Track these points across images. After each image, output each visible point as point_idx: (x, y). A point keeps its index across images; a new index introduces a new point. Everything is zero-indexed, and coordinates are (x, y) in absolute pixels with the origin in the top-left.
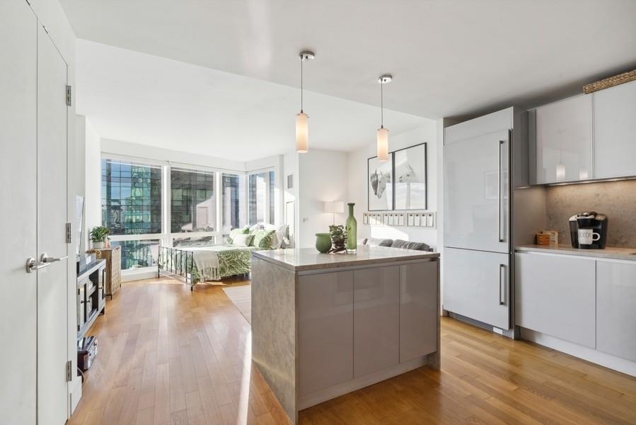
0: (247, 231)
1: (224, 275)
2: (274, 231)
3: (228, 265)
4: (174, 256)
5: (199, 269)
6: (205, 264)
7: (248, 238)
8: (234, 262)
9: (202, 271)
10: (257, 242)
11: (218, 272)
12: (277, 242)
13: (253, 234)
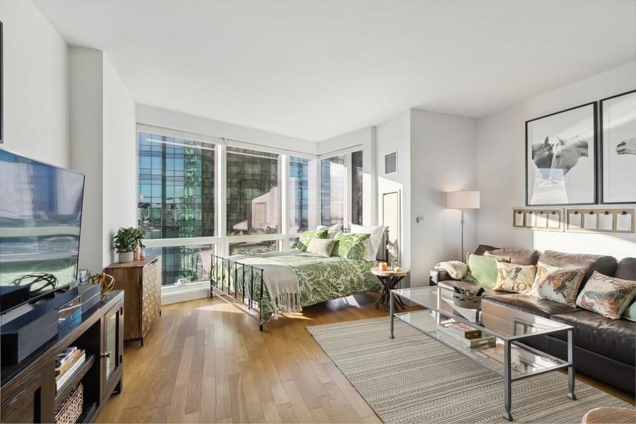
0: (325, 235)
1: (306, 304)
2: (368, 236)
3: (311, 288)
4: (232, 271)
5: (272, 297)
6: (280, 289)
7: (329, 245)
8: (319, 283)
9: (276, 298)
10: (344, 251)
11: (298, 301)
12: (372, 250)
13: (336, 238)
